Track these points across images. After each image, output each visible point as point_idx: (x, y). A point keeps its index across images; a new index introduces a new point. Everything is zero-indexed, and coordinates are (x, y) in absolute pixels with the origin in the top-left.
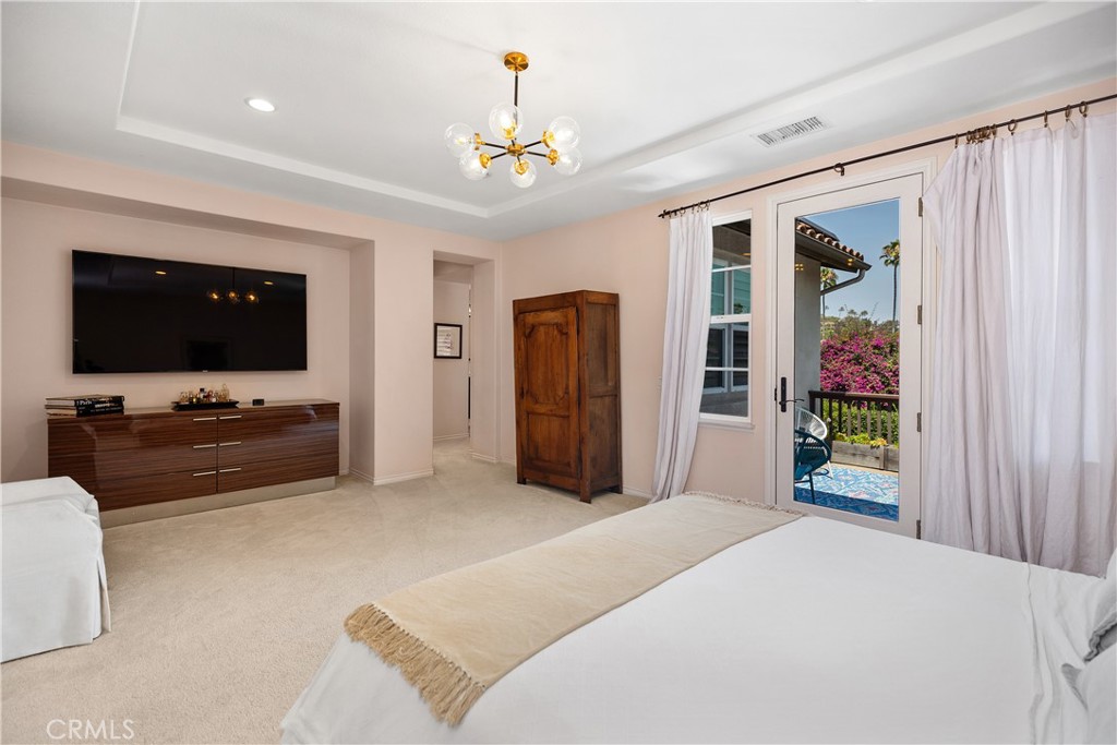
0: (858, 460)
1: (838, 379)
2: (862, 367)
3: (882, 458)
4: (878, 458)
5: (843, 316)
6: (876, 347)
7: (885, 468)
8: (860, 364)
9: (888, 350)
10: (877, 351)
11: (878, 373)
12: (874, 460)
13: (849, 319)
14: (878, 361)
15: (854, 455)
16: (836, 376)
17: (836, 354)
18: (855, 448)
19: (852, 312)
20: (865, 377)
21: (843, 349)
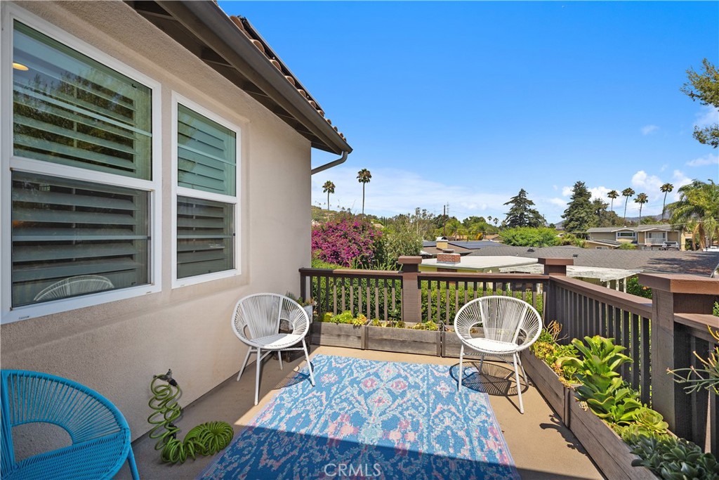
0: (342, 341)
1: (334, 248)
2: (348, 240)
3: (363, 338)
4: (359, 338)
5: (339, 210)
6: (355, 227)
7: (366, 348)
8: (347, 238)
9: (361, 229)
10: (355, 230)
11: (356, 243)
12: (356, 340)
13: (342, 212)
14: (356, 236)
15: (339, 336)
16: (333, 246)
17: (333, 231)
18: (340, 329)
19: (343, 208)
20: (349, 246)
21: (337, 229)
